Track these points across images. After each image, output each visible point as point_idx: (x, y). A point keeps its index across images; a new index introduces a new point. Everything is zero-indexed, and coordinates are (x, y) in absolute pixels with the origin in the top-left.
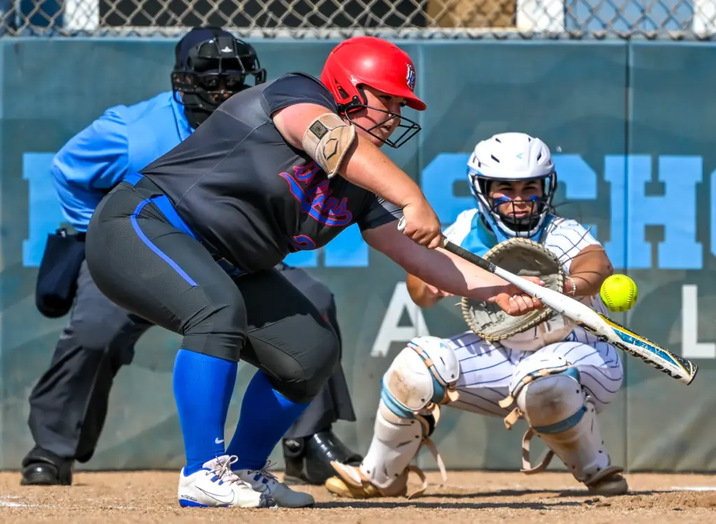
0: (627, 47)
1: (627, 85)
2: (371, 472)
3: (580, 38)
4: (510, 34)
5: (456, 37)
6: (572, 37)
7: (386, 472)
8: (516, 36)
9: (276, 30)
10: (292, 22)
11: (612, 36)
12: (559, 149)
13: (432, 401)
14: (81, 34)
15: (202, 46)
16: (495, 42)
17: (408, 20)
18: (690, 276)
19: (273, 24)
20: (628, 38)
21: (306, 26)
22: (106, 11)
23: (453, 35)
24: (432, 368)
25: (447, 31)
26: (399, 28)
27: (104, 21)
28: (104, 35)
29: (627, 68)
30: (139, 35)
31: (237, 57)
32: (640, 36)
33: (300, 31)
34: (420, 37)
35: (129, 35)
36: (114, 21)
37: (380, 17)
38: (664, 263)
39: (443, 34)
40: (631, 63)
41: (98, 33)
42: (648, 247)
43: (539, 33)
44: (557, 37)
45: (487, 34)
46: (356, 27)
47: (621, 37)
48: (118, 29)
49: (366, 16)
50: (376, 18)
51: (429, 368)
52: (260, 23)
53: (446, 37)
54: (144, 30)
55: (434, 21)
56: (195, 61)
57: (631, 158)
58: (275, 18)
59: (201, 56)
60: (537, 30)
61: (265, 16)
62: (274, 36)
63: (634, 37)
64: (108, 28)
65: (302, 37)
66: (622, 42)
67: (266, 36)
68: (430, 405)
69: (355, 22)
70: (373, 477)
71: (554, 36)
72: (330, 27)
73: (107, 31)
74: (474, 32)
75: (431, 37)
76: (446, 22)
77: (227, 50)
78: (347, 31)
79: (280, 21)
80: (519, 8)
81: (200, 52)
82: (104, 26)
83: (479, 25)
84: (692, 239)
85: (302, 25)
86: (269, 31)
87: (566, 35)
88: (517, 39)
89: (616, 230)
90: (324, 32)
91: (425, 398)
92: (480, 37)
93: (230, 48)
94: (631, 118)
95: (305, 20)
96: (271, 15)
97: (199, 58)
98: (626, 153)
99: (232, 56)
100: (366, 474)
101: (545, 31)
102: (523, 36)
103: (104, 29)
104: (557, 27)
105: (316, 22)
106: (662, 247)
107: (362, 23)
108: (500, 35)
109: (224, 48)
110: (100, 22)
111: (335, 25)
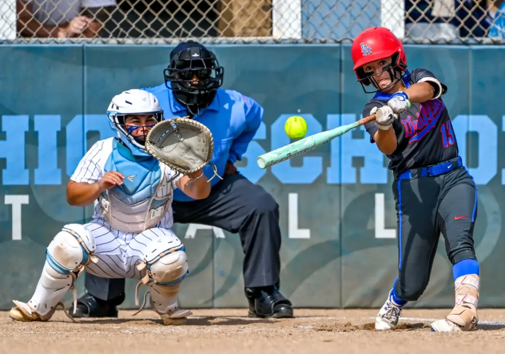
0: (340, 48)
1: (341, 71)
2: (37, 306)
3: (311, 43)
4: (268, 40)
5: (235, 43)
6: (306, 42)
7: (46, 306)
8: (271, 41)
9: (125, 39)
10: (135, 34)
11: (331, 41)
12: (299, 111)
13: (81, 263)
14: (5, 42)
15: (181, 54)
16: (259, 45)
17: (206, 32)
18: (380, 188)
19: (123, 35)
20: (340, 42)
21: (143, 37)
22: (21, 29)
23: (233, 42)
24: (82, 243)
25: (230, 39)
26: (200, 38)
27: (19, 35)
28: (19, 43)
29: (341, 61)
30: (41, 43)
31: (202, 59)
32: (348, 41)
33: (140, 40)
34: (213, 43)
35: (35, 43)
36: (25, 34)
37: (189, 30)
38: (364, 180)
39: (228, 40)
40: (343, 58)
41: (16, 42)
42: (354, 170)
43: (286, 40)
44: (297, 42)
45: (254, 40)
46: (174, 37)
47: (336, 42)
48: (28, 39)
49: (180, 30)
50: (186, 32)
51: (80, 243)
52: (115, 35)
53: (229, 43)
54: (43, 40)
55: (222, 33)
56: (177, 63)
57: (343, 116)
58: (124, 32)
59: (181, 59)
60: (284, 37)
61: (118, 30)
62: (124, 43)
63: (344, 41)
64: (22, 39)
65: (141, 44)
66: (337, 45)
67: (119, 43)
68: (80, 266)
69: (174, 34)
70: (38, 309)
71: (295, 41)
72: (158, 37)
73: (22, 41)
74: (246, 39)
75: (220, 43)
76: (230, 34)
77: (196, 55)
78: (169, 39)
79: (127, 34)
80: (274, 25)
81: (179, 57)
82: (20, 37)
83: (249, 35)
84: (381, 165)
85: (141, 36)
86: (120, 40)
87: (302, 41)
88: (272, 44)
89: (334, 160)
90: (154, 40)
91: (78, 262)
92: (249, 43)
93: (197, 54)
94: (343, 91)
95: (143, 33)
96: (121, 30)
97: (180, 60)
98: (340, 113)
99: (199, 59)
100: (33, 308)
101: (290, 39)
102: (276, 42)
103: (20, 39)
104: (297, 36)
105: (149, 34)
106: (362, 170)
107: (178, 34)
108: (262, 41)
109: (194, 54)
110: (17, 35)
111: (161, 36)
